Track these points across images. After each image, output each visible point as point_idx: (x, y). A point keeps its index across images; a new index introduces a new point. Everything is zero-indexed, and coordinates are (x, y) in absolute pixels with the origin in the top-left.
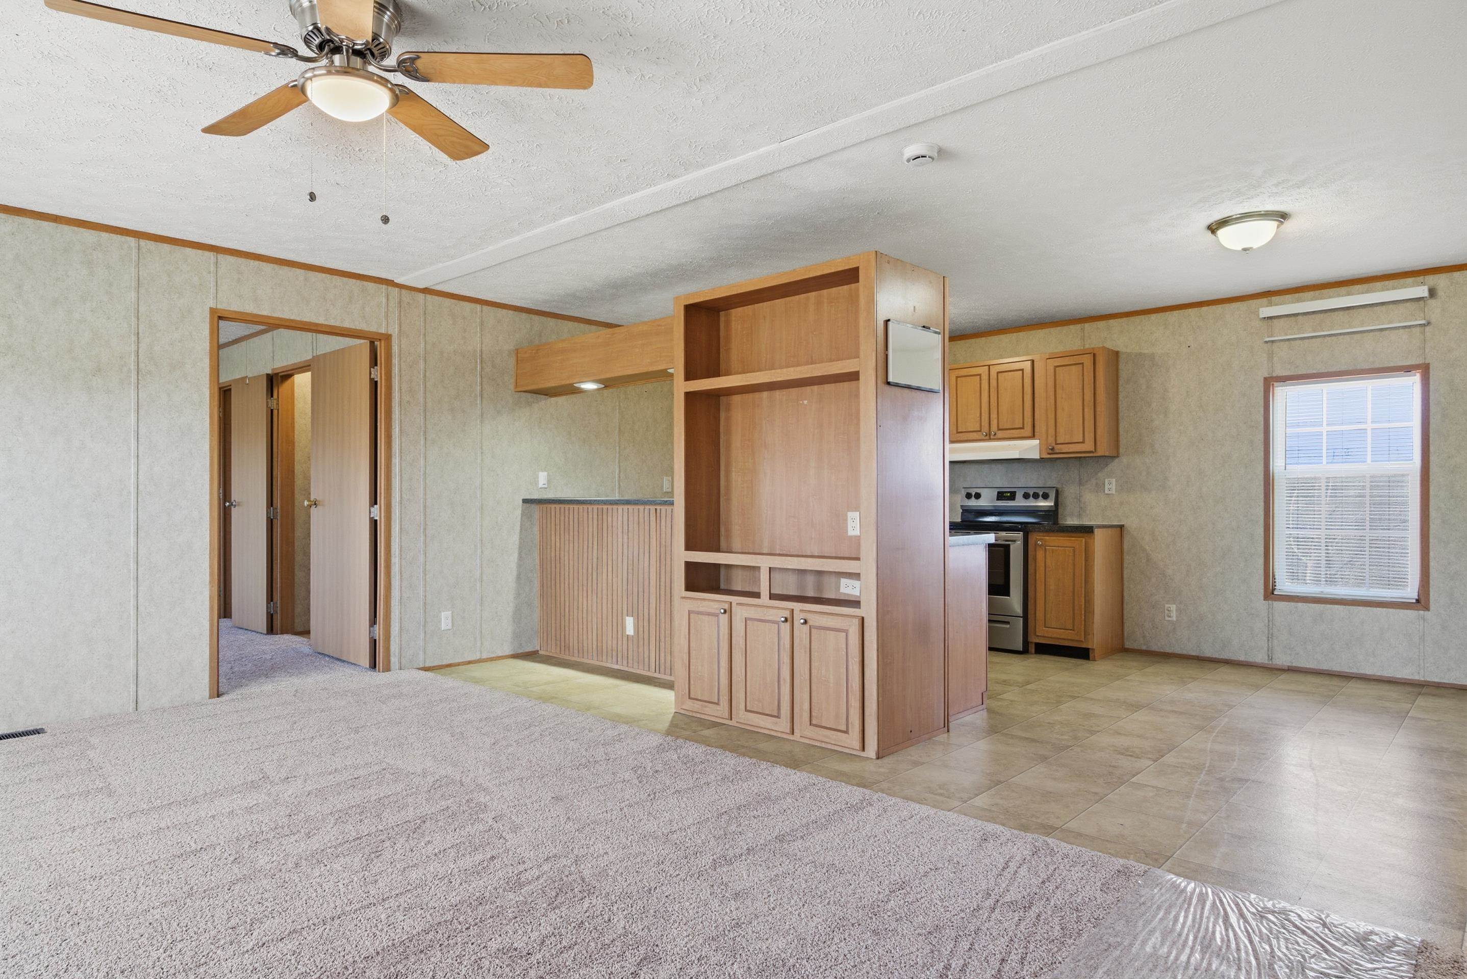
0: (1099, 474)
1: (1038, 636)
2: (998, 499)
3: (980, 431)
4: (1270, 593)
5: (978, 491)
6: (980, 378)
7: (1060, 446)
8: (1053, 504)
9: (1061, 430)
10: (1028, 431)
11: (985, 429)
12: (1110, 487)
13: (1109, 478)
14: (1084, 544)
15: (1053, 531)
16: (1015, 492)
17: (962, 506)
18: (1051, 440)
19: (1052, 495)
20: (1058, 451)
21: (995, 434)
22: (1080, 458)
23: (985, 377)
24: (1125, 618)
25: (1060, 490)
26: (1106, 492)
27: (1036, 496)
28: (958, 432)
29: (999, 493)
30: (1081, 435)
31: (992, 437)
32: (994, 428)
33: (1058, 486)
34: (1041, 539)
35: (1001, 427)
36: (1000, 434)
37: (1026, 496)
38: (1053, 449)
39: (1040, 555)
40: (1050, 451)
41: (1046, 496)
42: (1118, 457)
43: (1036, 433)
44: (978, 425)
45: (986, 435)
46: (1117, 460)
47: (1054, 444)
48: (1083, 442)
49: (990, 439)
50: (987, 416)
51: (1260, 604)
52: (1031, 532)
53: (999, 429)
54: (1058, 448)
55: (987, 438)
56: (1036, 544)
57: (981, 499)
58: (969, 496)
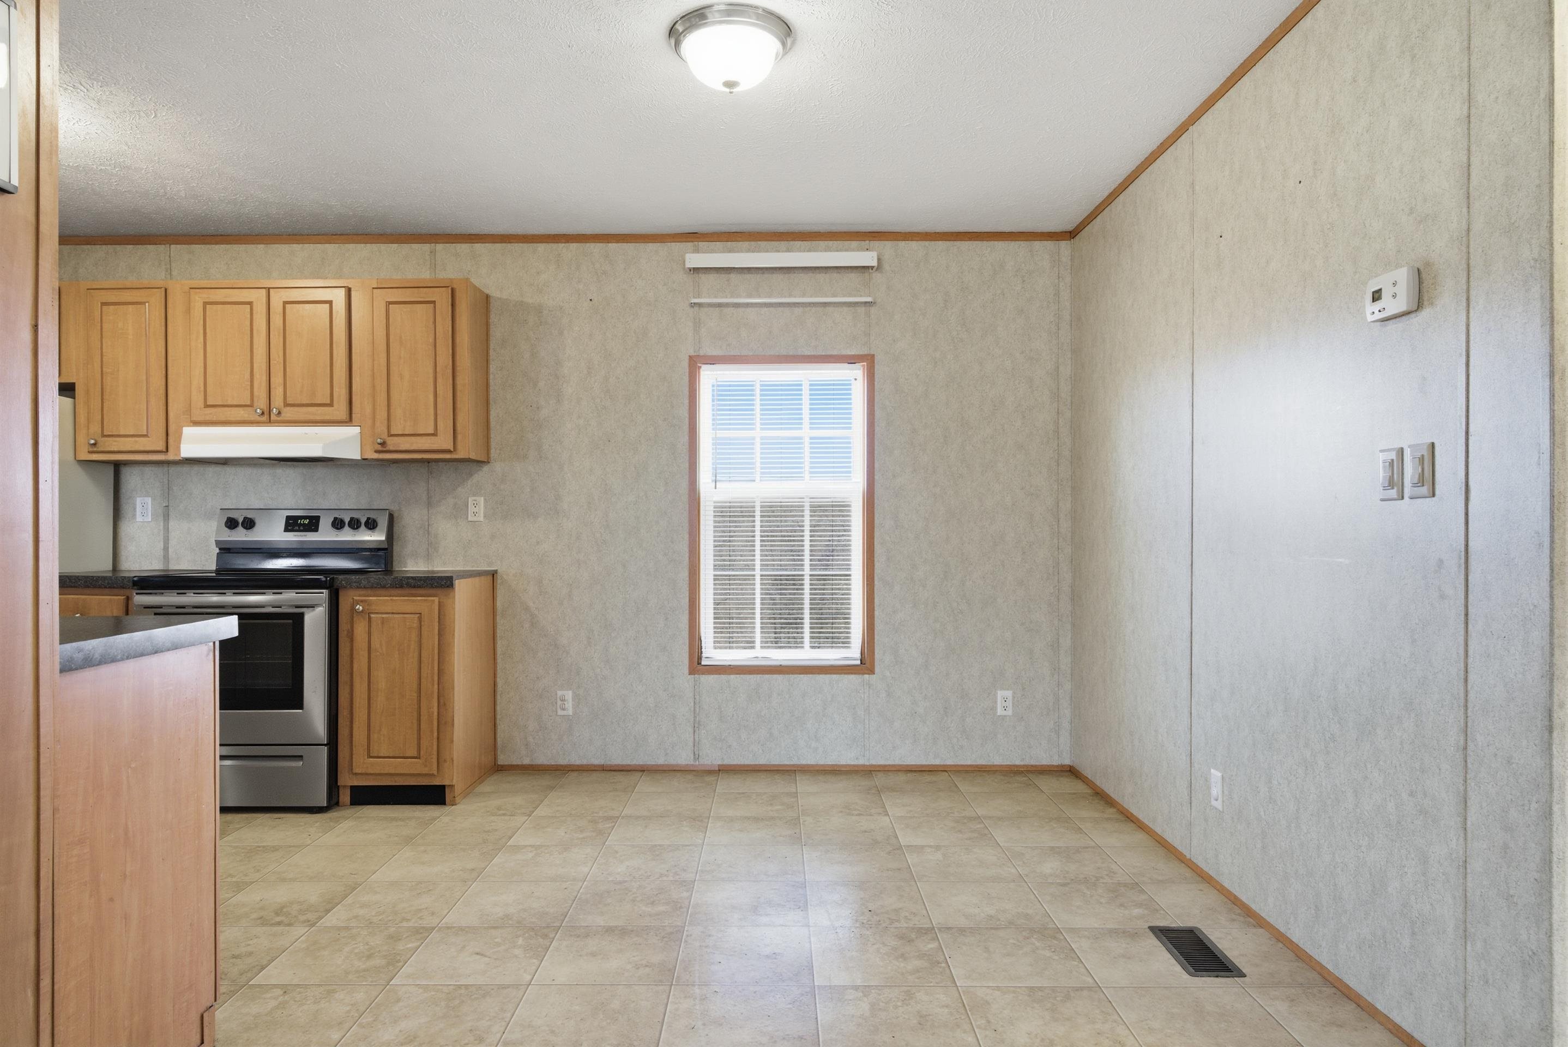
0: (459, 489)
1: (356, 774)
2: (286, 530)
3: (251, 406)
4: (696, 664)
5: (250, 515)
6: (251, 309)
7: (396, 438)
8: (383, 538)
9: (398, 412)
10: (340, 410)
11: (261, 403)
12: (476, 510)
13: (474, 495)
14: (437, 608)
15: (384, 587)
16: (318, 518)
17: (218, 543)
18: (381, 428)
19: (383, 522)
20: (391, 448)
21: (279, 413)
22: (429, 461)
23: (260, 309)
24: (498, 717)
25: (396, 515)
26: (470, 519)
27: (355, 524)
28: (207, 406)
29: (288, 518)
30: (432, 423)
31: (273, 417)
32: (278, 401)
33: (393, 507)
34: (362, 601)
35: (290, 401)
36: (288, 413)
37: (338, 524)
38: (383, 444)
39: (360, 629)
40: (379, 448)
41: (371, 525)
42: (489, 462)
43: (354, 416)
44: (248, 393)
45: (263, 413)
46: (486, 468)
47: (385, 436)
48: (435, 434)
49: (270, 422)
50: (264, 378)
51: (684, 680)
52: (345, 587)
53: (286, 405)
54: (392, 443)
55: (265, 418)
56: (353, 609)
57: (255, 529)
58: (231, 524)
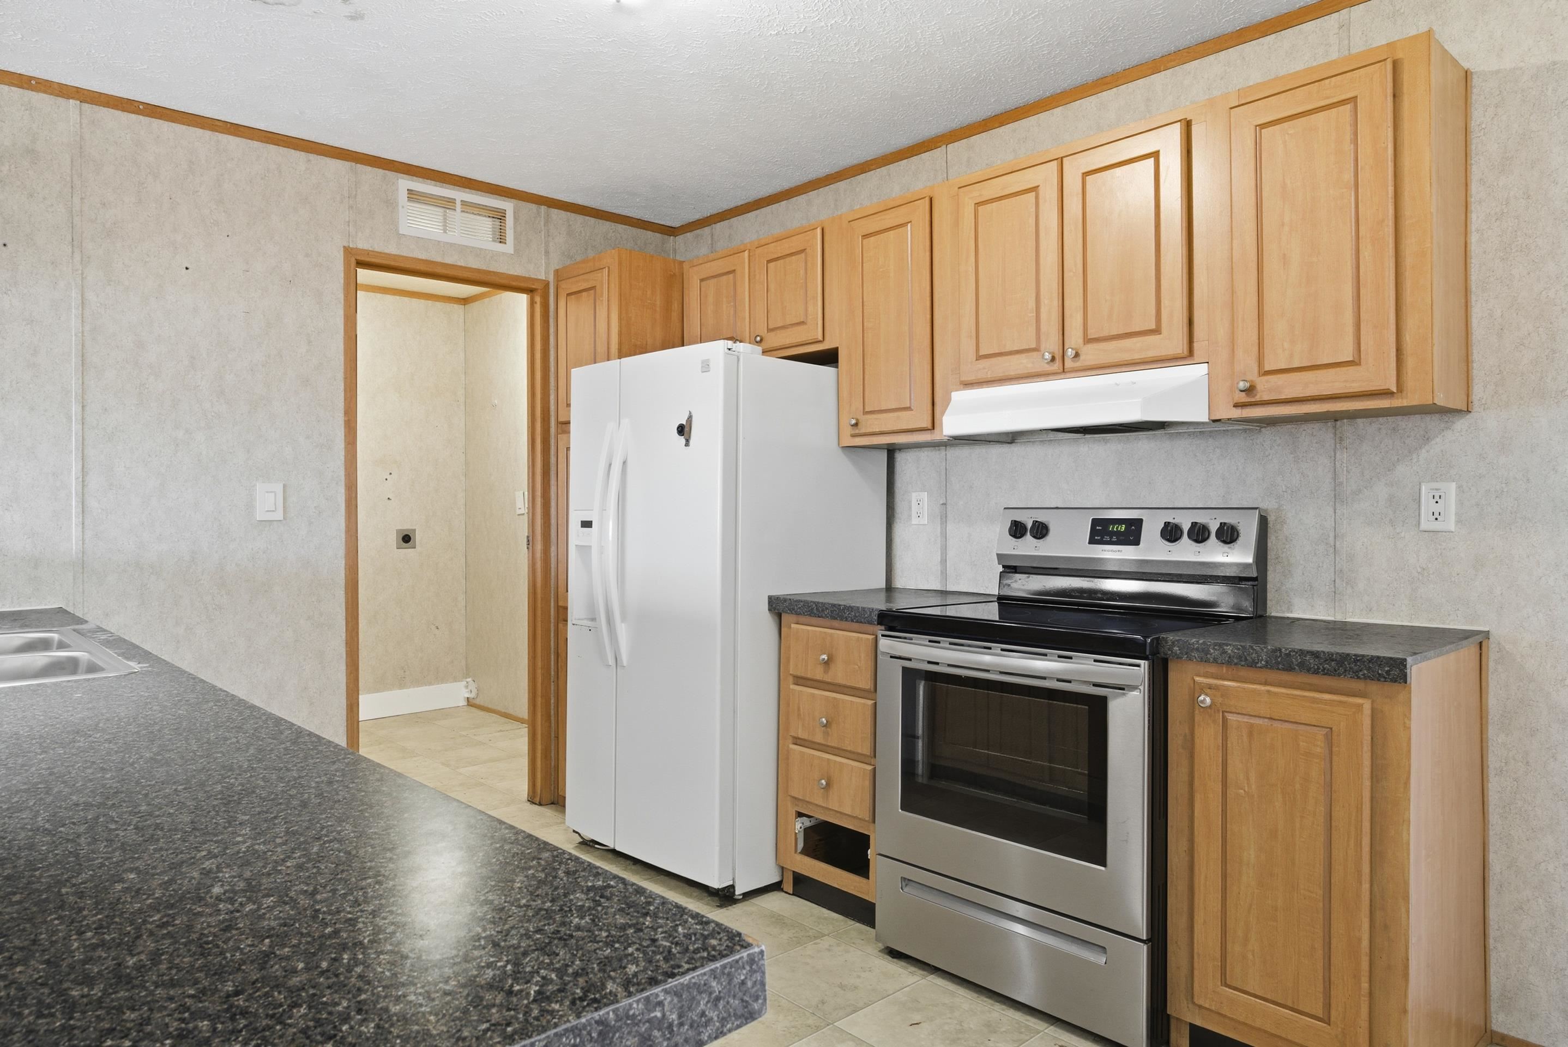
0: (1401, 469)
1: (1200, 1007)
2: (1092, 541)
3: (1036, 350)
5: (1042, 517)
6: (1037, 198)
7: (1273, 379)
8: (1250, 560)
9: (1277, 328)
10: (1173, 341)
11: (1051, 344)
12: (1437, 508)
13: (1433, 479)
14: (1367, 722)
15: (1253, 665)
16: (1138, 523)
17: (1000, 557)
18: (1246, 363)
19: (1249, 532)
20: (1266, 397)
21: (1077, 355)
22: (1335, 417)
23: (1049, 194)
24: (1493, 933)
25: (1271, 519)
26: (1424, 526)
27: (1199, 534)
28: (980, 357)
29: (1095, 522)
30: (1349, 339)
31: (1069, 364)
32: (1075, 337)
33: (1267, 504)
34: (1210, 687)
35: (1092, 334)
36: (1091, 354)
37: (1171, 533)
38: (1250, 390)
39: (1207, 737)
40: (1243, 398)
41: (1228, 535)
42: (1468, 411)
43: (1196, 345)
44: (1032, 330)
45: (1053, 359)
46: (1461, 424)
47: (1253, 375)
48: (1355, 363)
49: (1064, 372)
50: (1056, 303)
52: (1179, 658)
53: (1088, 340)
54: (1267, 388)
55: (1057, 366)
56: (1194, 700)
57: (1049, 538)
58: (1017, 530)
